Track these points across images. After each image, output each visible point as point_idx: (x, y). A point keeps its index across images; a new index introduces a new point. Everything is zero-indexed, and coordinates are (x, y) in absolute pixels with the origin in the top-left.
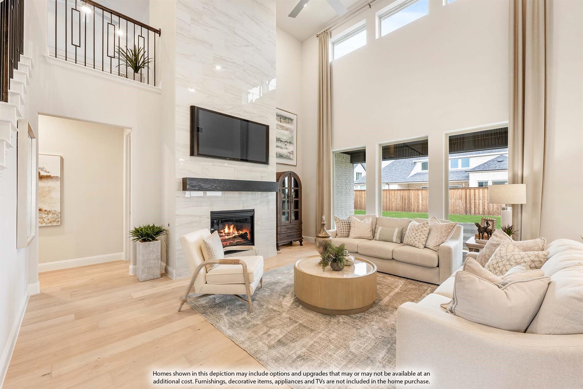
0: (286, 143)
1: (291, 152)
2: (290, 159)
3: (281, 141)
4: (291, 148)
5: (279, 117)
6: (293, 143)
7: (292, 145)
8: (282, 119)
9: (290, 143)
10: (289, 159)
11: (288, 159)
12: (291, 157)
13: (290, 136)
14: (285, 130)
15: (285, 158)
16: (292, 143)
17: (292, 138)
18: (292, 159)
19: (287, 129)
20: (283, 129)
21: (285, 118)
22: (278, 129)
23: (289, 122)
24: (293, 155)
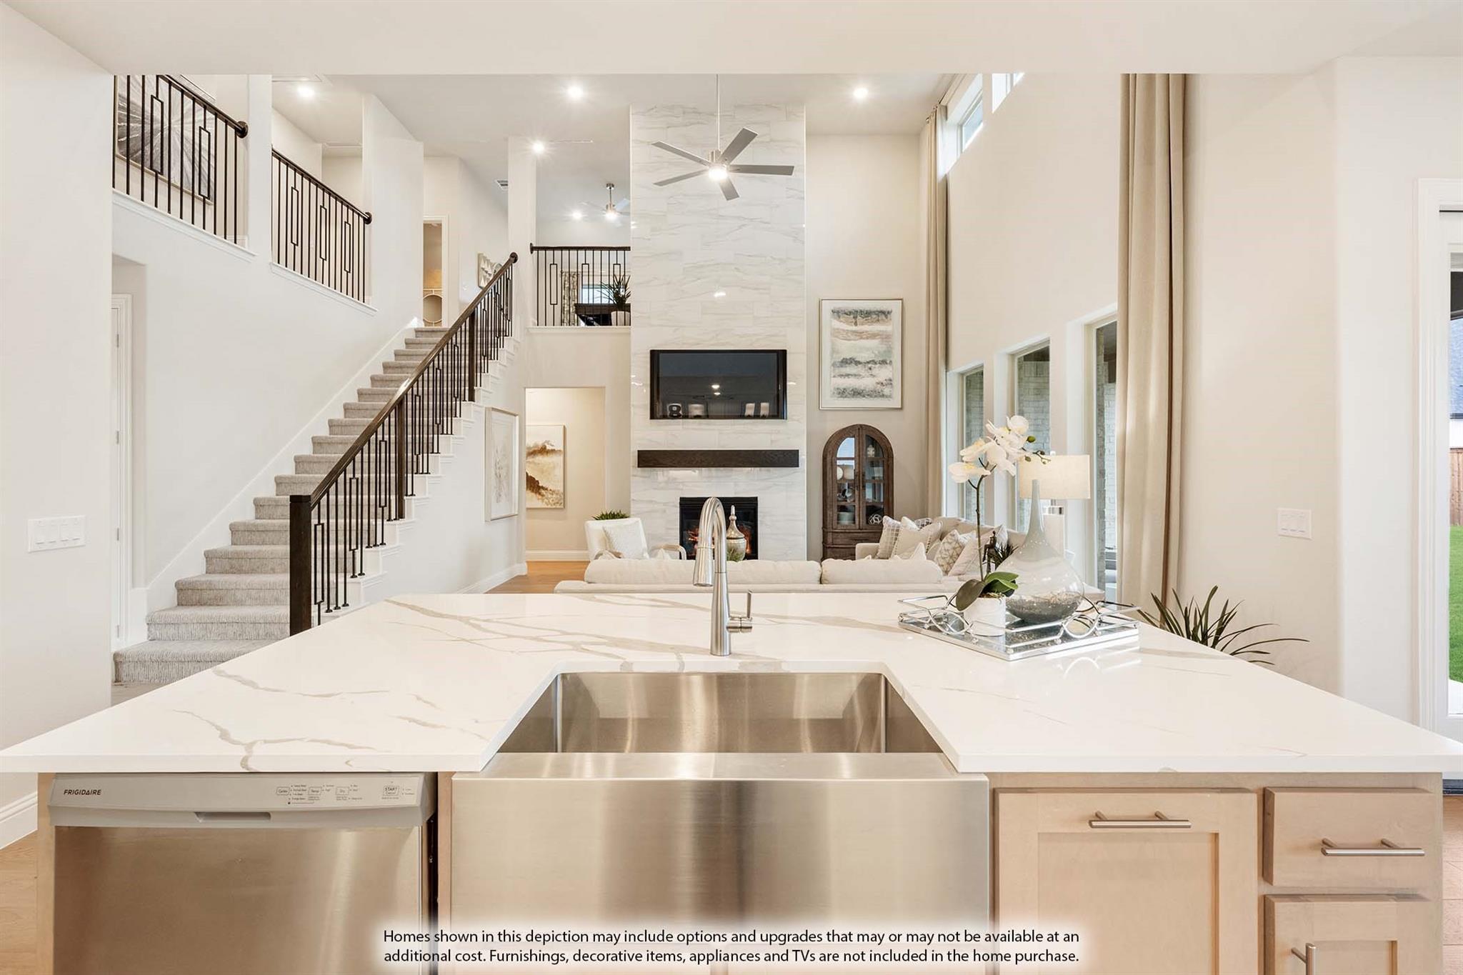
0: (870, 365)
1: (884, 382)
2: (883, 396)
3: (858, 363)
4: (883, 373)
5: (852, 316)
6: (891, 362)
7: (888, 366)
8: (859, 317)
9: (884, 362)
10: (880, 396)
11: (876, 396)
12: (887, 391)
13: (883, 348)
14: (867, 338)
15: (868, 395)
16: (888, 362)
17: (889, 351)
18: (890, 397)
19: (873, 336)
20: (861, 338)
21: (867, 314)
22: (849, 340)
23: (878, 320)
24: (892, 387)
